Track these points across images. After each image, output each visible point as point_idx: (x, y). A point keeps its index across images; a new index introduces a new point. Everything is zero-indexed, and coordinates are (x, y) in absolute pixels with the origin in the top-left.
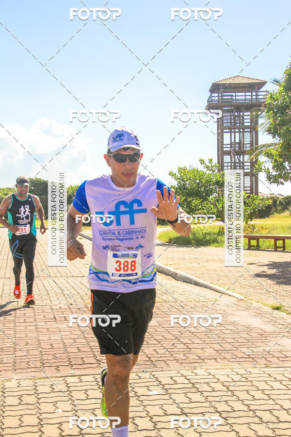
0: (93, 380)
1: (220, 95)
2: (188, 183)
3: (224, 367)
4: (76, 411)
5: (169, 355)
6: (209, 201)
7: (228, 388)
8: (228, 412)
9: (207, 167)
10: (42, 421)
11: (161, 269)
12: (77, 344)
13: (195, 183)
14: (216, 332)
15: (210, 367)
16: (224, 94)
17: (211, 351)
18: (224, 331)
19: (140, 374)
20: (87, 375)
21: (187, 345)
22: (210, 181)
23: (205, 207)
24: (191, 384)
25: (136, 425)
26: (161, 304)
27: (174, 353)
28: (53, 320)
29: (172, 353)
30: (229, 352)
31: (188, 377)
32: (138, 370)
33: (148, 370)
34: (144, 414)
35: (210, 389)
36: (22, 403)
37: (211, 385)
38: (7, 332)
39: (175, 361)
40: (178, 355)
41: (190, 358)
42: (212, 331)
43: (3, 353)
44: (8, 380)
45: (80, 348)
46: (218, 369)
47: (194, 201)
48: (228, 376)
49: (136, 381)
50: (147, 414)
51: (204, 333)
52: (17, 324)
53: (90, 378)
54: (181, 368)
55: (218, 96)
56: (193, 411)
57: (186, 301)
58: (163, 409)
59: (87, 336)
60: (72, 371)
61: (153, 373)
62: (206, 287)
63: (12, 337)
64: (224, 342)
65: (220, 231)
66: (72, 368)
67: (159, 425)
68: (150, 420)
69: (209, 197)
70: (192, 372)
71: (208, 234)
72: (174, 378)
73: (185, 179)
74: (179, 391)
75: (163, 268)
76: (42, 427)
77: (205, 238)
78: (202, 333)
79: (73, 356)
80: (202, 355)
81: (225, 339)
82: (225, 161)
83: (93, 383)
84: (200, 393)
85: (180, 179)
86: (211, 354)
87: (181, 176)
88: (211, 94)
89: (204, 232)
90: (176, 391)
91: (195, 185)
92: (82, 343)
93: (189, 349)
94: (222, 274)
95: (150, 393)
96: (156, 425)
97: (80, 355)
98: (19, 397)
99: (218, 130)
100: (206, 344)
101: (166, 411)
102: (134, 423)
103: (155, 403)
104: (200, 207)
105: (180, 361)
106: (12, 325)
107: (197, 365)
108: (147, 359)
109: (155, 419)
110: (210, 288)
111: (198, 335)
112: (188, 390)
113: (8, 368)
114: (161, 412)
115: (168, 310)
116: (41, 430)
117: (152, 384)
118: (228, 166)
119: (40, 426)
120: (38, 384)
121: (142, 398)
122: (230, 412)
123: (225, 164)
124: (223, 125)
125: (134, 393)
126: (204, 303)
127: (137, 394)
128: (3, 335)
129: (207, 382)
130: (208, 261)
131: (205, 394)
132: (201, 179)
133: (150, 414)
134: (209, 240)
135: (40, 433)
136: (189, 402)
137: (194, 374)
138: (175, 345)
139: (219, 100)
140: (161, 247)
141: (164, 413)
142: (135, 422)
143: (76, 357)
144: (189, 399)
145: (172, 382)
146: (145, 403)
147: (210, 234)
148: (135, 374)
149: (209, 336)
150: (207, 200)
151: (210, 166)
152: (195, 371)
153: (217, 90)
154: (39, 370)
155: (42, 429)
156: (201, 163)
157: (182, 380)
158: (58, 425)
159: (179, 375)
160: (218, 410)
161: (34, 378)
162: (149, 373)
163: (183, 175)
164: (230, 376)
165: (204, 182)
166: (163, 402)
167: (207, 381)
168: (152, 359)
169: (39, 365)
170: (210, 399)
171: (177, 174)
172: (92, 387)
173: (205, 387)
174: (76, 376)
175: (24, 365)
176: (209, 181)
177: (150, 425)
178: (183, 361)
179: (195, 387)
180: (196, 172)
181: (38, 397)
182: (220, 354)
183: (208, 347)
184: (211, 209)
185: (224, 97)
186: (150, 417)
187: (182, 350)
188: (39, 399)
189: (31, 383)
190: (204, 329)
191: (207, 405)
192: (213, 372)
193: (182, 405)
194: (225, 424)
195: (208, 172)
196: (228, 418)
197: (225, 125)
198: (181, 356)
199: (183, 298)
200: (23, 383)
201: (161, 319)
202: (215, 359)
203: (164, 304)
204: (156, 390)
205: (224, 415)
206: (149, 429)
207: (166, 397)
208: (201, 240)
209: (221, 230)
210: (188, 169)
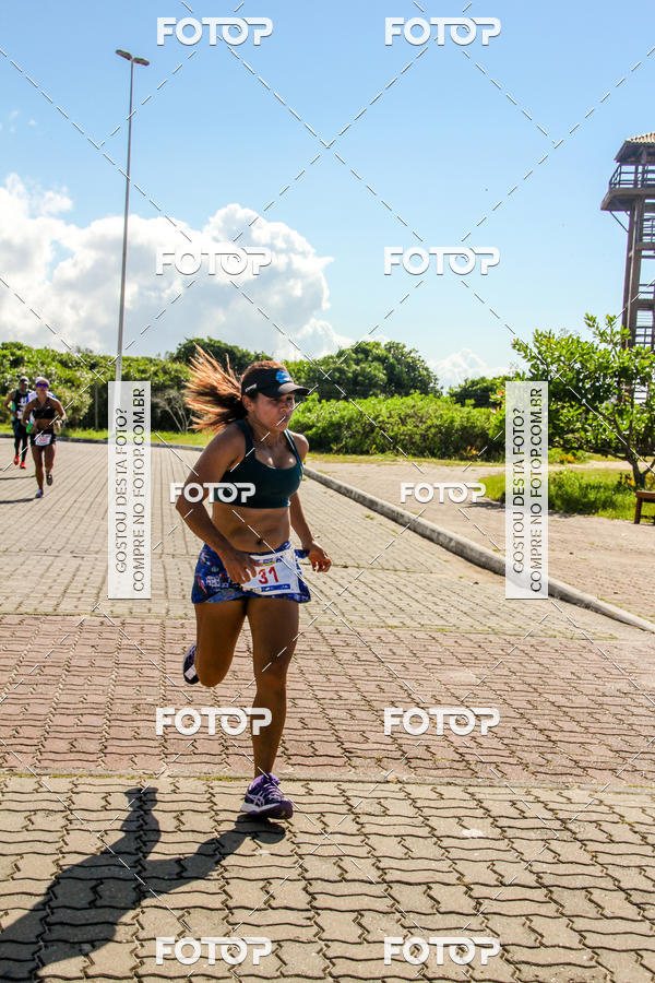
0: (337, 792)
1: (640, 169)
2: (553, 368)
3: (632, 790)
4: (300, 856)
5: (506, 753)
6: (601, 414)
7: (644, 838)
8: (645, 891)
9: (602, 335)
10: (226, 870)
11: (483, 559)
12: (299, 710)
13: (572, 369)
14: (613, 710)
15: (601, 788)
16: (651, 168)
17: (604, 751)
18: (633, 709)
19: (440, 789)
20: (322, 781)
21: (546, 732)
22: (607, 368)
23: (590, 425)
24: (559, 822)
25: (435, 900)
26: (487, 636)
27: (519, 748)
28: (246, 654)
29: (514, 748)
30: (646, 756)
31: (551, 806)
32: (437, 780)
33: (458, 781)
34: (452, 879)
35: (603, 837)
36: (182, 828)
37: (605, 826)
38: (147, 672)
39: (520, 767)
40: (525, 754)
41: (554, 763)
42: (605, 706)
43: (139, 717)
44: (151, 776)
45: (307, 721)
46: (620, 793)
47: (565, 411)
48: (644, 811)
49: (432, 804)
50: (458, 879)
51: (586, 710)
52: (168, 657)
53: (330, 788)
54: (534, 783)
55: (636, 173)
56: (564, 881)
57: (542, 634)
58: (495, 872)
59: (320, 694)
60: (290, 770)
61: (471, 790)
62: (588, 606)
63: (156, 684)
64: (633, 733)
65: (620, 483)
66: (290, 761)
67: (486, 906)
68: (466, 893)
69: (601, 402)
70: (560, 794)
71: (593, 487)
72: (519, 805)
73: (549, 360)
74: (532, 834)
75: (487, 557)
76: (228, 883)
77: (585, 496)
78: (581, 710)
79: (291, 737)
80: (581, 758)
81: (634, 727)
82: (638, 324)
83: (336, 800)
84: (579, 844)
85: (538, 359)
86: (603, 759)
87: (539, 353)
88: (620, 166)
89: (584, 482)
90: (524, 834)
91: (571, 375)
92: (311, 711)
93: (551, 744)
94: (627, 581)
95: (465, 833)
96: (481, 904)
97: (307, 735)
98: (175, 814)
99: (629, 250)
100: (590, 735)
101: (503, 877)
102: (428, 895)
103: (476, 855)
104: (579, 425)
105: (532, 768)
106: (155, 659)
107: (570, 780)
108: (457, 757)
109: (478, 891)
110: (597, 610)
111: (571, 712)
112: (550, 834)
113: (150, 751)
114: (491, 879)
115: (501, 652)
116: (224, 891)
117: (469, 813)
118: (645, 336)
119: (222, 882)
120: (217, 790)
121: (446, 842)
122: (649, 892)
123: (639, 332)
124: (641, 240)
125: (428, 829)
126: (584, 643)
127: (436, 833)
128: (138, 679)
129: (595, 819)
130: (593, 547)
131: (592, 846)
132: (587, 361)
133: (467, 880)
134: (594, 502)
135: (224, 896)
136: (555, 860)
137: (564, 800)
138: (519, 730)
139: (636, 181)
140: (484, 509)
141: (497, 880)
142: (432, 893)
143: (298, 738)
144: (553, 855)
145: (514, 813)
146: (454, 854)
147: (597, 488)
148: (431, 787)
149: (597, 716)
150: (596, 409)
151: (609, 331)
152: (565, 793)
153: (633, 159)
154: (216, 761)
155: (227, 888)
156: (589, 325)
157: (537, 810)
158: (262, 884)
159: (531, 798)
160: (622, 885)
161: (206, 777)
162: (462, 788)
163: (543, 349)
164: (649, 811)
165: (593, 368)
166: (494, 855)
167: (595, 817)
168: (467, 757)
169: (217, 749)
170: (602, 858)
171: (531, 346)
172: (335, 808)
173: (590, 832)
174: (299, 780)
175: (185, 746)
176: (603, 367)
177: (467, 905)
178: (542, 769)
179: (568, 829)
180: (575, 344)
181: (217, 818)
182: (624, 759)
183: (596, 741)
184: (605, 430)
185: (650, 176)
186: (466, 886)
187: (534, 743)
188: (219, 822)
189: (200, 786)
190: (584, 701)
191: (596, 870)
192: (609, 798)
193: (537, 867)
194: (639, 918)
195: (603, 346)
196: (647, 907)
197: (646, 239)
198: (533, 758)
199: (534, 627)
200: (183, 784)
201: (486, 671)
202: (614, 770)
203: (491, 637)
204: (478, 828)
205: (637, 897)
206: (465, 912)
207: (503, 845)
208: (577, 501)
209: (623, 481)
210: (556, 337)
